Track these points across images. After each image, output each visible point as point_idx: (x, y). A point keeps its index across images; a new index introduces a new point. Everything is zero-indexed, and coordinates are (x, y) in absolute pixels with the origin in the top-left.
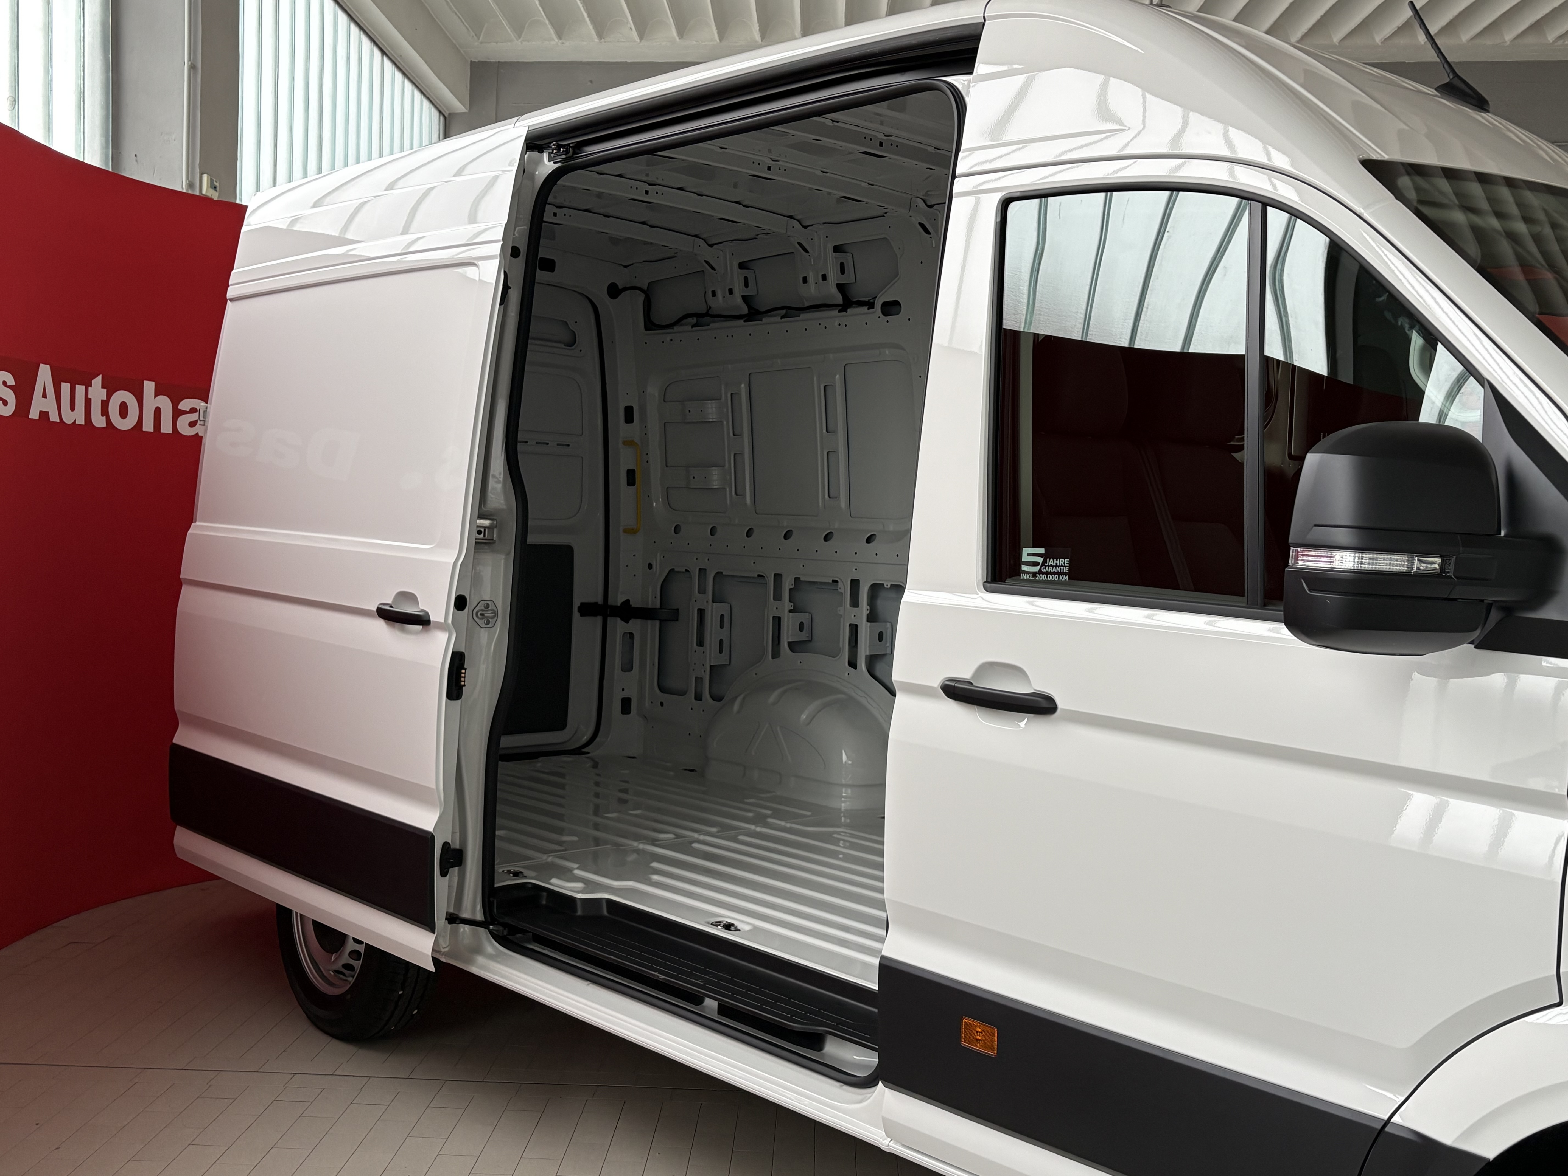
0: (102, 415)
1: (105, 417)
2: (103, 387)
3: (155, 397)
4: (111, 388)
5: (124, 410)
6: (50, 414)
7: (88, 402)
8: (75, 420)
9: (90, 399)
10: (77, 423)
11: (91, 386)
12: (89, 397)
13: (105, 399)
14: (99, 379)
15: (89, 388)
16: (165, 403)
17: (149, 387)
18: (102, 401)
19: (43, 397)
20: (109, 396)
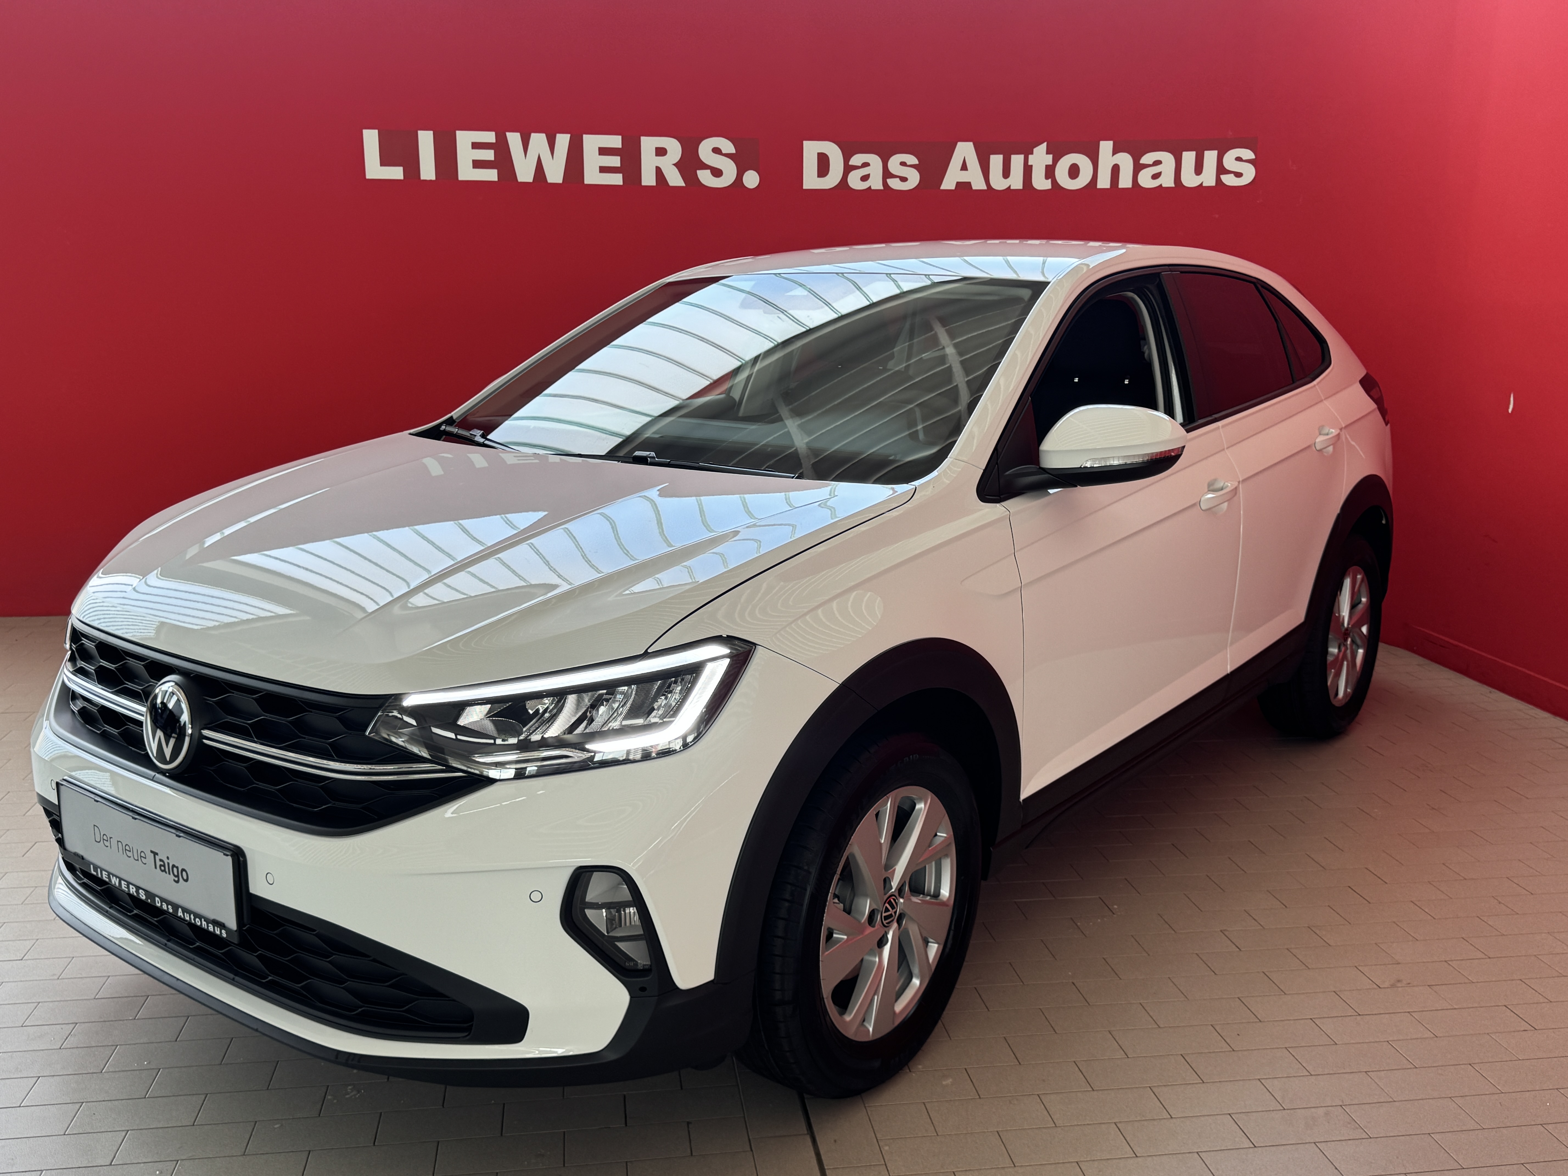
0: (1047, 178)
1: (1050, 180)
2: (1048, 153)
3: (1113, 155)
4: (1057, 153)
5: (1074, 172)
6: (972, 184)
7: (1028, 170)
8: (1010, 186)
9: (1032, 166)
10: (1012, 188)
11: (1032, 153)
12: (1030, 163)
13: (1050, 163)
14: (1044, 146)
15: (1030, 156)
16: (1125, 161)
17: (1106, 147)
18: (1046, 166)
19: (961, 170)
20: (1056, 161)
